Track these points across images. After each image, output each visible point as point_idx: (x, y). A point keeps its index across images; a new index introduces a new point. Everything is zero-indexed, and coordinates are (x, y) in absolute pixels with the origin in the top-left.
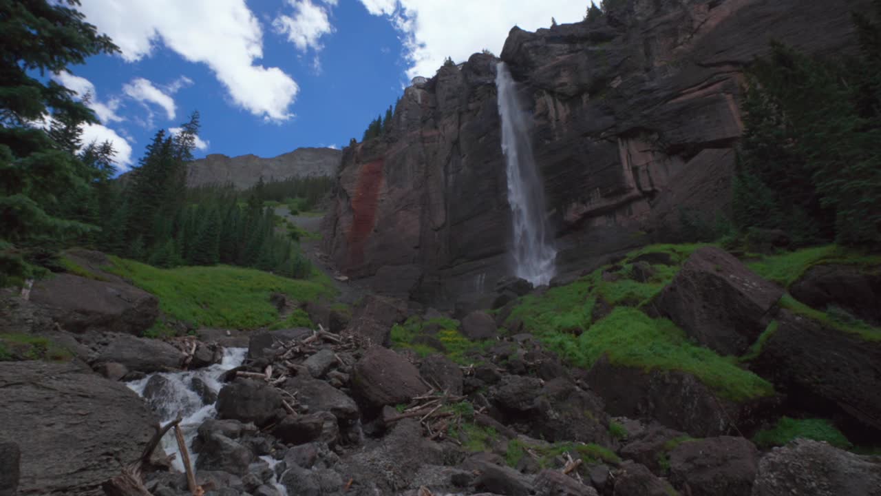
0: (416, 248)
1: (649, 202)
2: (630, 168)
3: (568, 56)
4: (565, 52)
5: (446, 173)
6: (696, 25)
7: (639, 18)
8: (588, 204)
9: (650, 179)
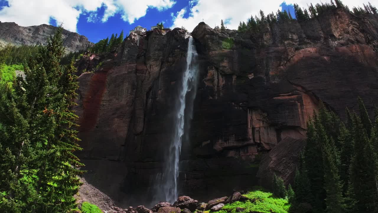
0: (123, 146)
1: (257, 148)
2: (251, 128)
3: (229, 50)
4: (228, 48)
5: (147, 97)
6: (289, 57)
7: (265, 43)
8: (227, 142)
9: (260, 136)
